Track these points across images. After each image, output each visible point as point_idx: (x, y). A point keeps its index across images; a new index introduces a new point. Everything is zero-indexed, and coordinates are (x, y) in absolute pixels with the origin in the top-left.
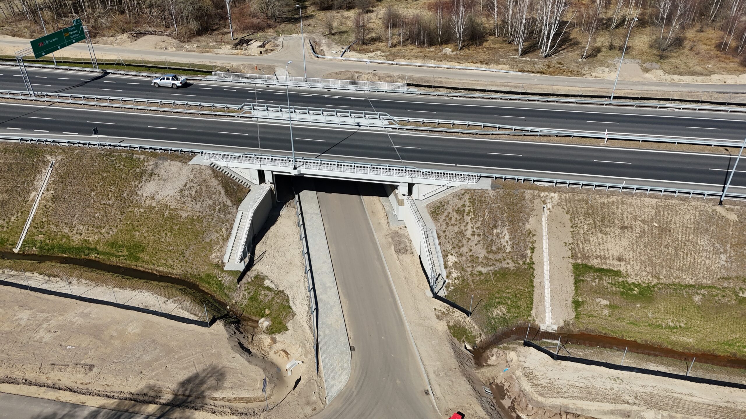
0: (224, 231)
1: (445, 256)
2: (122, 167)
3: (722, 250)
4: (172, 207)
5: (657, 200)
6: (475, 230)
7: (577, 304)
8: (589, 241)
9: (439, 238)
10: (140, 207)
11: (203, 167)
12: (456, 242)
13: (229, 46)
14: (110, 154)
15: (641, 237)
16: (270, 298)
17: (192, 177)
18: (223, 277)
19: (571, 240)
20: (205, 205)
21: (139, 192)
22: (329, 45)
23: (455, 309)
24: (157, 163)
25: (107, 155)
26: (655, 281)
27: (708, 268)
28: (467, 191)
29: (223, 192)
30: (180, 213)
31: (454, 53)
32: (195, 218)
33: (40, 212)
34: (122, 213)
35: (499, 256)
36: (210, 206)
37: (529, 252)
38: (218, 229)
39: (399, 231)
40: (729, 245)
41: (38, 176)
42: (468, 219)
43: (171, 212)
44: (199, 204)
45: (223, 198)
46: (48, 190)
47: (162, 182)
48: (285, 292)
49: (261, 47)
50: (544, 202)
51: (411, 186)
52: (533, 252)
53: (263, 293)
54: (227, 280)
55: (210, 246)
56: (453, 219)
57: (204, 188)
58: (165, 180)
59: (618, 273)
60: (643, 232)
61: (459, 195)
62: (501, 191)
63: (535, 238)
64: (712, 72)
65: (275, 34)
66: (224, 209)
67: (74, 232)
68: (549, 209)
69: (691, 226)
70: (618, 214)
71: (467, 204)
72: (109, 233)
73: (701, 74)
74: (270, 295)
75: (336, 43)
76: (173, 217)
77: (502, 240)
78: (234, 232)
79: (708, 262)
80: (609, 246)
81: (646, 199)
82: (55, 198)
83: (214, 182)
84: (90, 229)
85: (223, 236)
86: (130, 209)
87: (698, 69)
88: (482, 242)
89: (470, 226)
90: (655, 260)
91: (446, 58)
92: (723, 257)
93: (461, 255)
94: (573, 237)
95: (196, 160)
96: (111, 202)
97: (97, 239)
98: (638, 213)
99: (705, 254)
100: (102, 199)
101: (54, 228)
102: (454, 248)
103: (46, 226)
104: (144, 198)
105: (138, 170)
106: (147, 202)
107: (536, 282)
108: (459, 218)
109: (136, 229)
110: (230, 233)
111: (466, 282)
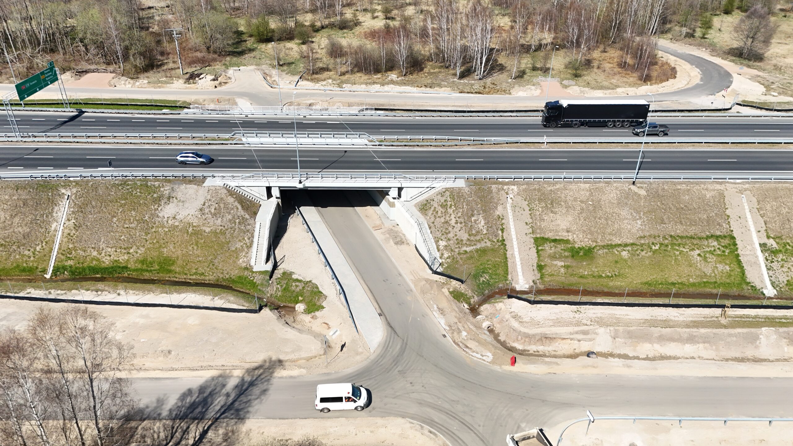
0: (247, 240)
1: (437, 242)
2: (139, 194)
3: (638, 217)
4: (195, 224)
5: (589, 185)
6: (457, 219)
7: (540, 268)
8: (544, 220)
9: (430, 228)
10: (163, 227)
11: (218, 188)
12: (444, 230)
13: (181, 81)
14: (125, 183)
15: (581, 213)
16: (301, 288)
17: (209, 197)
18: (254, 277)
19: (531, 221)
20: (225, 220)
21: (159, 214)
22: (280, 76)
23: (452, 280)
24: (173, 188)
25: (121, 184)
26: (595, 244)
27: (629, 231)
28: (447, 189)
29: (239, 207)
30: (204, 228)
31: (400, 78)
32: (218, 231)
33: (65, 240)
34: (147, 233)
35: (478, 238)
36: (230, 221)
37: (500, 232)
38: (241, 238)
39: (393, 228)
40: (642, 213)
41: (56, 208)
42: (450, 211)
43: (195, 228)
44: (220, 219)
45: (241, 212)
46: (69, 220)
47: (181, 204)
48: (313, 282)
49: (214, 80)
50: (507, 194)
51: (400, 189)
52: (503, 232)
53: (294, 284)
54: (258, 279)
55: (236, 253)
56: (439, 212)
57: (222, 205)
58: (183, 202)
59: (567, 242)
60: (582, 209)
61: (442, 194)
62: (473, 187)
63: (503, 221)
64: (617, 86)
65: (223, 67)
66: (243, 221)
67: (103, 255)
68: (511, 198)
69: (615, 202)
70: (563, 197)
71: (449, 199)
72: (137, 253)
73: (609, 88)
74: (301, 285)
75: (287, 74)
76: (197, 233)
77: (479, 226)
78: (255, 240)
79: (629, 227)
80: (559, 222)
81: (581, 185)
82: (77, 227)
83: (231, 200)
84: (118, 250)
85: (246, 244)
86: (154, 230)
87: (605, 84)
88: (464, 228)
89: (453, 216)
90: (592, 229)
91: (392, 82)
92: (639, 222)
93: (449, 240)
94: (532, 218)
95: (209, 182)
96: (133, 225)
97: (127, 258)
98: (577, 195)
99: (627, 221)
100: (125, 223)
101: (81, 253)
102: (443, 234)
103: (74, 252)
104: (166, 219)
105: (155, 195)
106: (169, 222)
107: (509, 254)
108: (443, 211)
109: (164, 246)
110: (252, 241)
111: (455, 260)
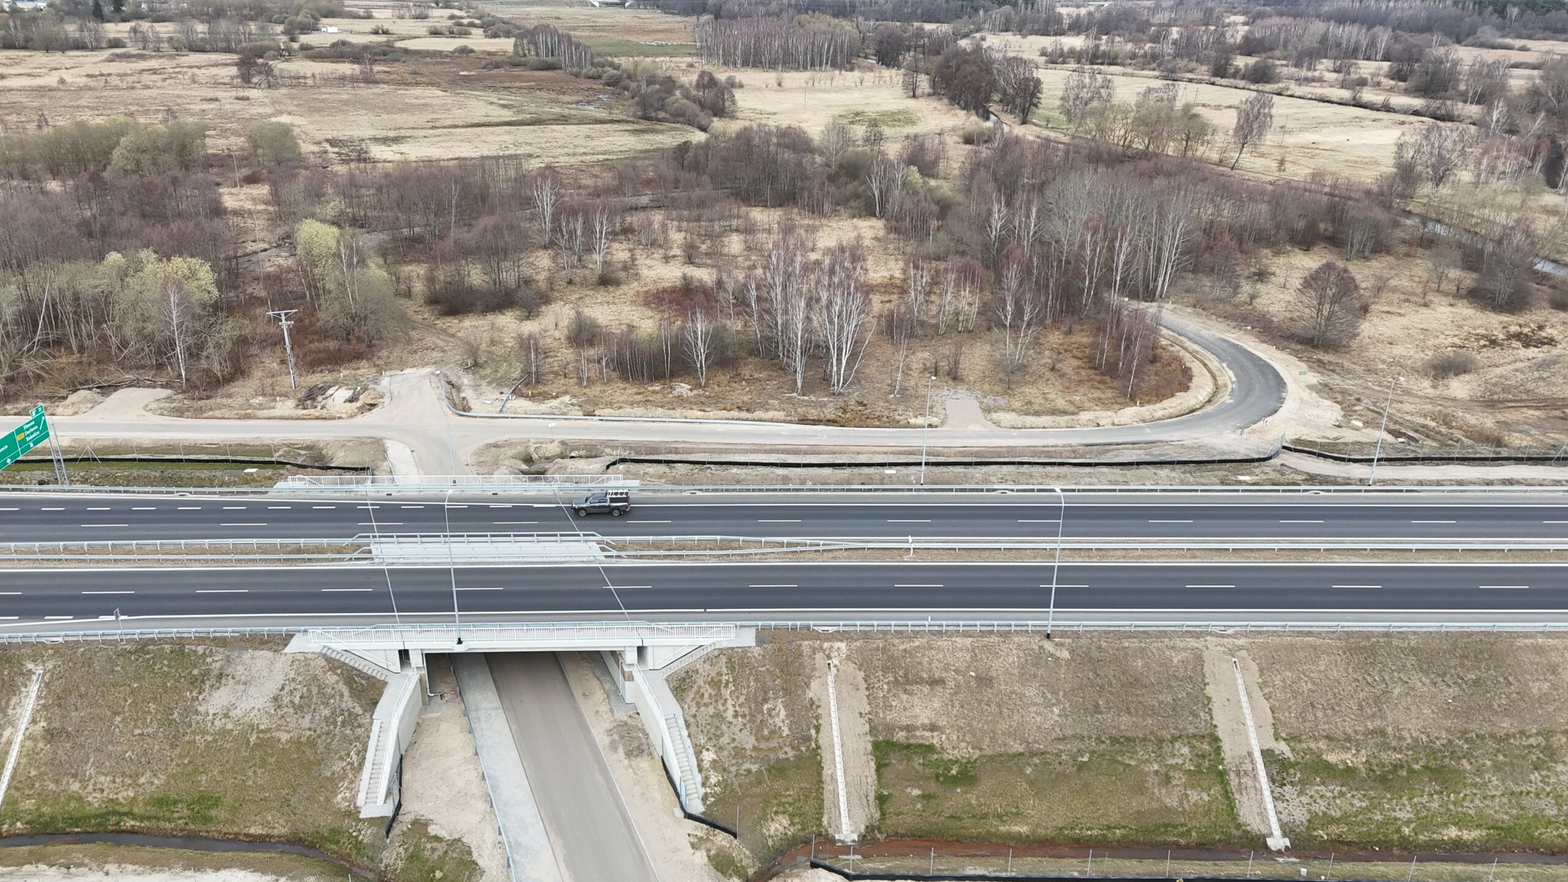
0: (354, 757)
1: (698, 754)
2: (166, 669)
3: (1054, 701)
4: (262, 727)
5: (971, 639)
6: (738, 709)
7: (881, 800)
8: (891, 706)
9: (688, 726)
10: (204, 732)
11: (310, 656)
12: (712, 731)
13: (291, 403)
14: (142, 648)
15: (956, 693)
16: (441, 853)
17: (292, 675)
18: (360, 831)
19: (868, 709)
20: (318, 717)
21: (200, 708)
22: (476, 387)
23: (717, 831)
24: (229, 656)
25: (136, 651)
26: (978, 753)
27: (1039, 728)
28: (722, 651)
29: (346, 692)
30: (277, 734)
31: (695, 392)
32: (303, 739)
33: (24, 761)
34: (173, 746)
35: (773, 744)
36: (326, 719)
37: (813, 732)
38: (343, 753)
39: (629, 721)
40: (1061, 693)
41: (14, 700)
42: (726, 693)
43: (261, 735)
44: (308, 717)
45: (348, 702)
46: (34, 721)
47: (241, 687)
48: (464, 840)
49: (351, 400)
50: (829, 657)
51: (641, 650)
52: (817, 732)
53: (429, 846)
54: (366, 835)
55: (333, 782)
56: (706, 695)
57: (315, 690)
58: (245, 683)
59: (931, 748)
60: (958, 686)
61: (711, 659)
62: (769, 646)
63: (820, 711)
64: (1081, 409)
65: (374, 370)
66: (352, 720)
67: (90, 788)
68: (836, 666)
69: (1016, 672)
70: (925, 664)
71: (725, 671)
72: (152, 783)
73: (1065, 413)
74: (441, 848)
75: (489, 383)
76: (267, 743)
77: (777, 720)
78: (370, 756)
79: (1038, 719)
80: (917, 710)
81: (958, 639)
82: (48, 735)
83: (331, 679)
84: (117, 780)
85: (352, 764)
86: (187, 738)
88: (748, 726)
89: (730, 702)
90: (975, 723)
91: (681, 401)
92: (1056, 710)
93: (721, 749)
94: (870, 704)
95: (294, 646)
96: (150, 730)
97: (132, 795)
98: (950, 660)
99: (1035, 708)
100: (136, 726)
101: (52, 786)
102: (710, 739)
103: (37, 785)
104: (210, 717)
105: (195, 672)
106: (217, 723)
107: (827, 772)
108: (713, 693)
109: (202, 770)
110: (364, 758)
111: (729, 788)
